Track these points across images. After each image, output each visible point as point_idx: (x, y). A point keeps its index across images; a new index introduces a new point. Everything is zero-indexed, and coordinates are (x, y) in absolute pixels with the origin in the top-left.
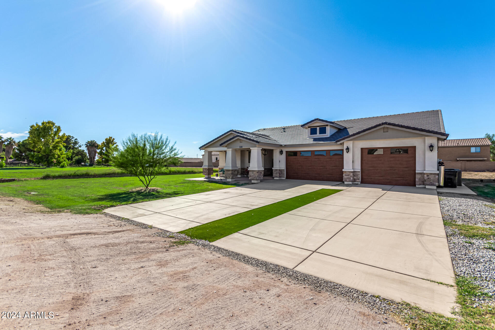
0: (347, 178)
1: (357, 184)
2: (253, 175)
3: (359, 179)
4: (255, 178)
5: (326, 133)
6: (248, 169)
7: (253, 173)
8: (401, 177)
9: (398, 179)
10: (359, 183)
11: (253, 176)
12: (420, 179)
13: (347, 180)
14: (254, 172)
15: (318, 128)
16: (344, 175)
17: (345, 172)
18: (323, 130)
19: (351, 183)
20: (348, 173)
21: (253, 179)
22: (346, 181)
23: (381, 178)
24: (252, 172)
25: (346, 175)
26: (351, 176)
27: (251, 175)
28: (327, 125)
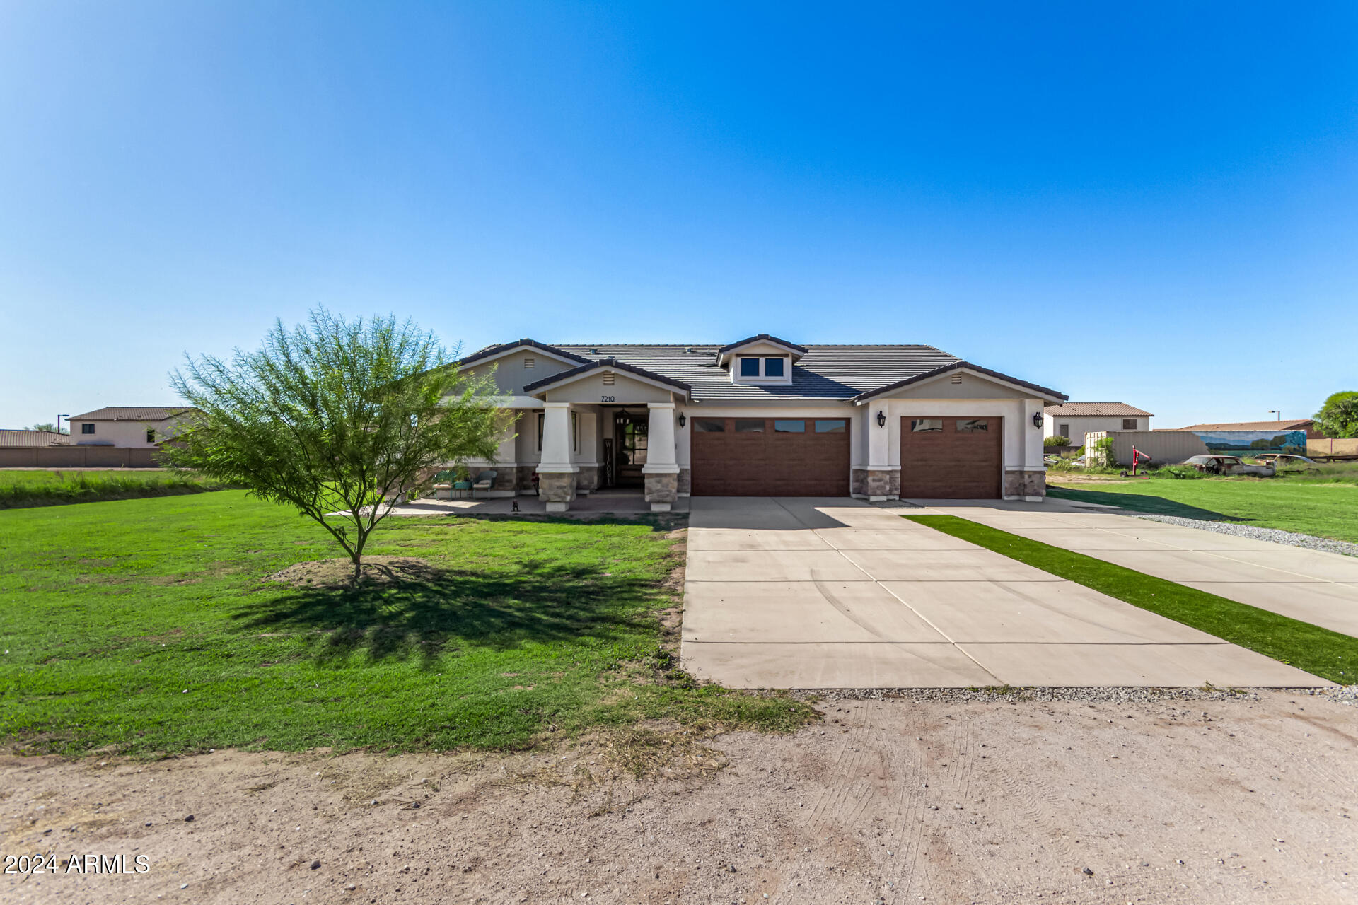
0: (878, 487)
1: (894, 500)
2: (659, 487)
3: (896, 489)
4: (668, 495)
5: (782, 375)
6: (644, 471)
7: (658, 482)
8: (974, 481)
9: (970, 484)
10: (897, 498)
11: (658, 491)
12: (1011, 484)
13: (878, 492)
14: (665, 480)
15: (762, 361)
16: (870, 479)
17: (873, 472)
18: (775, 367)
19: (884, 498)
20: (880, 476)
21: (658, 502)
22: (875, 494)
23: (938, 484)
24: (658, 479)
25: (874, 480)
26: (886, 483)
27: (654, 489)
28: (787, 355)
